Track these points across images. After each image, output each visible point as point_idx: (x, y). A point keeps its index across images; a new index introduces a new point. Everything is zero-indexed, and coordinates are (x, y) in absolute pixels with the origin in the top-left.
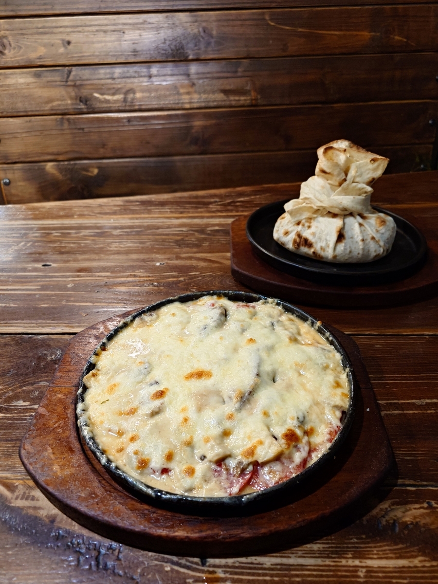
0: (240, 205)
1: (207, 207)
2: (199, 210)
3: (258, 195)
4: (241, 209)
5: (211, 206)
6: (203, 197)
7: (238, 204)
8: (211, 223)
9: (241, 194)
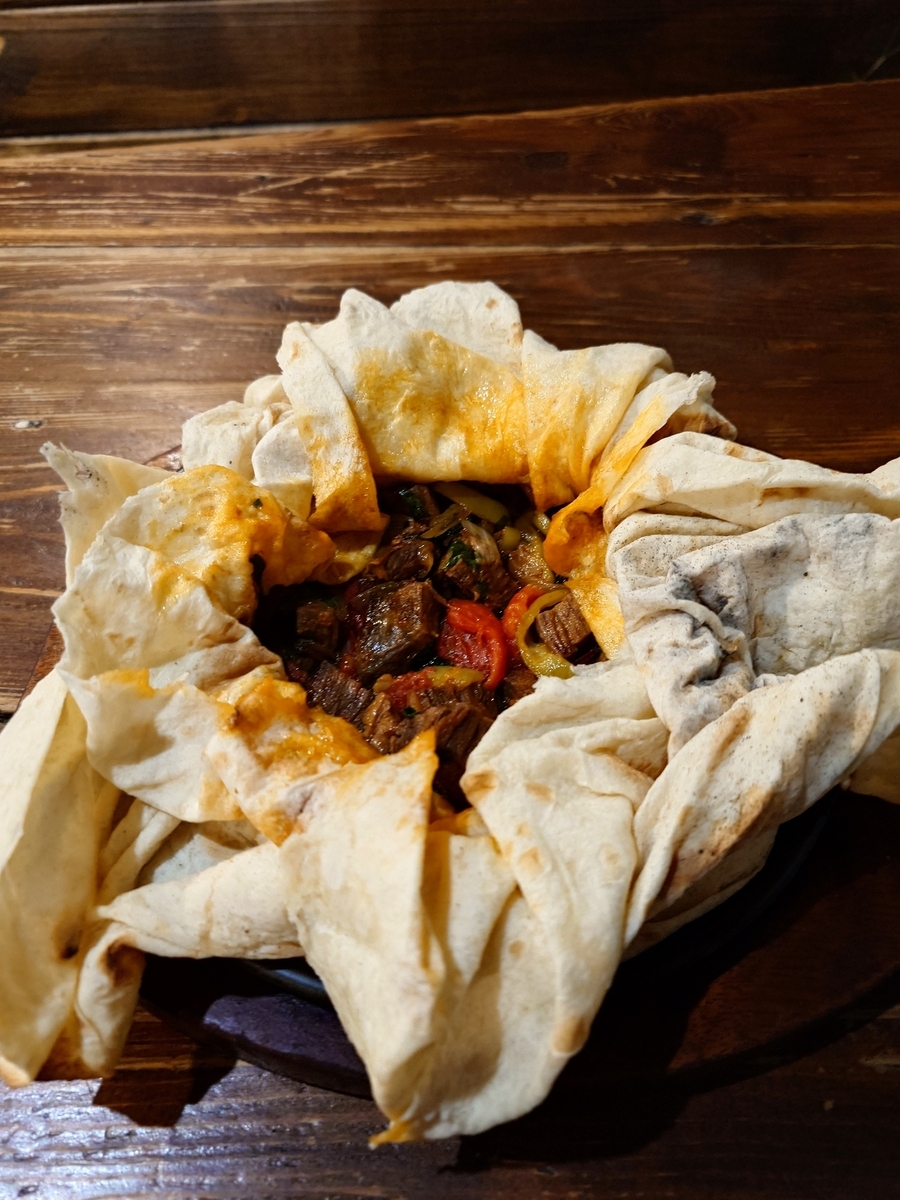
0: (332, 196)
1: (228, 203)
2: (204, 211)
3: (392, 157)
4: (331, 211)
5: (241, 198)
6: (227, 162)
7: (327, 190)
8: (227, 263)
9: (343, 154)
